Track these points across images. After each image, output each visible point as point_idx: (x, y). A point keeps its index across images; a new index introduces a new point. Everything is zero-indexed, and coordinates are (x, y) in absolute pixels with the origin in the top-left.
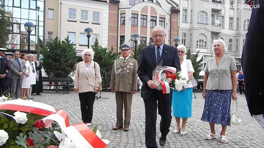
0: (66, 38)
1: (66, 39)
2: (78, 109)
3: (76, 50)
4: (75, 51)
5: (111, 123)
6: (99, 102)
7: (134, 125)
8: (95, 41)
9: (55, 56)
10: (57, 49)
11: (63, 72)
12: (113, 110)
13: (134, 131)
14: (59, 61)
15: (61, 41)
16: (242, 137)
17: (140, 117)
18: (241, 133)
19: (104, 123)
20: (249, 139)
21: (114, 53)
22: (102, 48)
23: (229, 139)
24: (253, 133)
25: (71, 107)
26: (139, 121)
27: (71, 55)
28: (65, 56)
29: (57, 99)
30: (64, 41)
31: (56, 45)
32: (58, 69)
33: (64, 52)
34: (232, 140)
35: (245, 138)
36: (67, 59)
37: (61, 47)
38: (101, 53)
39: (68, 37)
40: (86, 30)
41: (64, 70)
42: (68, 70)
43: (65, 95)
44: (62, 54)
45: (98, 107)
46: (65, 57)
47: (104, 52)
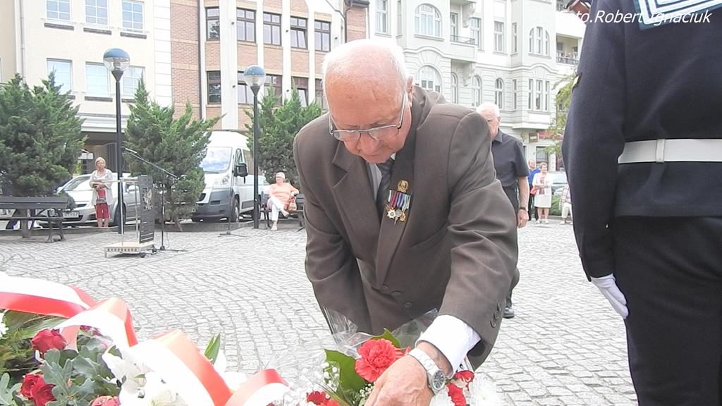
0: (47, 79)
1: (45, 83)
2: (100, 286)
3: (79, 112)
4: (76, 116)
5: (206, 321)
6: (160, 262)
7: (271, 320)
8: (137, 88)
9: (13, 133)
10: (21, 112)
11: (41, 180)
12: (206, 284)
13: (271, 336)
14: (29, 147)
15: (33, 88)
16: (543, 330)
17: (282, 299)
18: (539, 320)
19: (186, 322)
20: (560, 332)
21: (194, 122)
22: (159, 107)
23: (513, 337)
24: (566, 317)
25: (78, 281)
26: (281, 309)
27: (63, 129)
28: (45, 132)
29: (31, 260)
30: (42, 89)
31: (17, 99)
32: (27, 171)
33: (43, 120)
34: (521, 339)
35: (551, 331)
36: (52, 139)
37: (32, 105)
38: (157, 123)
39: (52, 76)
40: (107, 56)
41: (46, 173)
42: (57, 173)
43: (56, 247)
44: (38, 125)
45: (162, 278)
46: (48, 134)
47: (165, 120)
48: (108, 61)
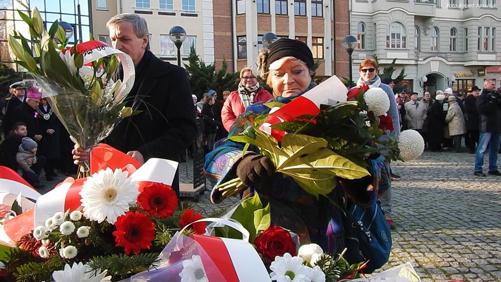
8: (191, 52)
21: (228, 74)
22: (205, 65)
38: (204, 77)
40: (172, 32)
47: (209, 74)
48: (172, 35)
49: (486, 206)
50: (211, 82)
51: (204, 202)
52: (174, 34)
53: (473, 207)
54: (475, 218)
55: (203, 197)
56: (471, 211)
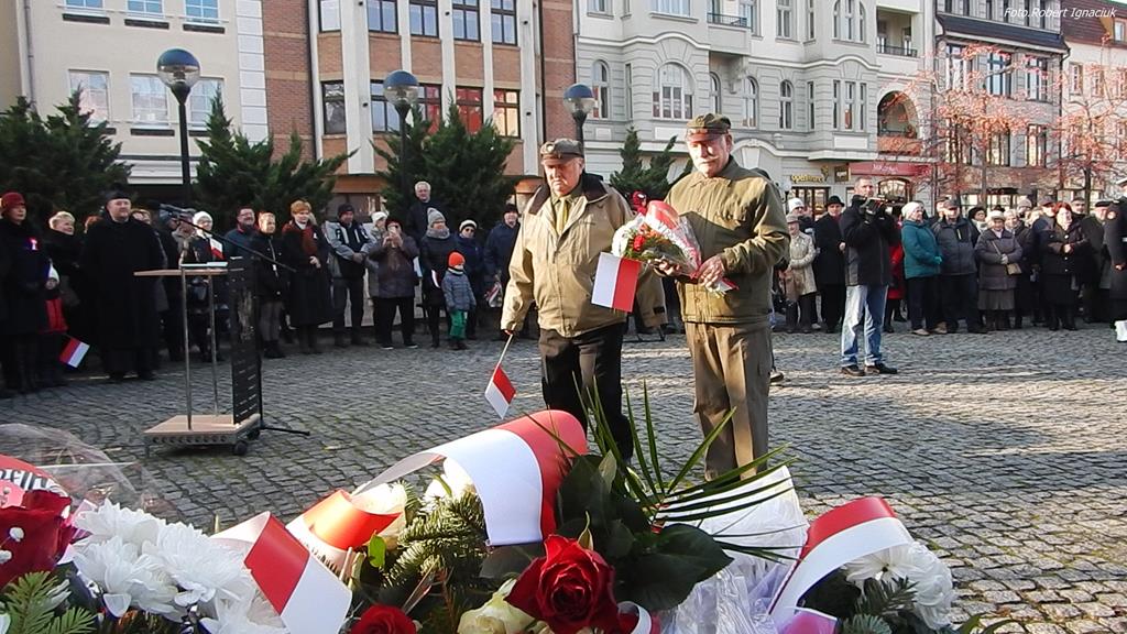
0: (67, 104)
3: (122, 153)
4: (118, 161)
8: (210, 112)
10: (30, 160)
15: (46, 120)
21: (305, 166)
22: (246, 142)
30: (62, 119)
31: (22, 140)
36: (81, 203)
37: (46, 148)
38: (247, 169)
39: (76, 99)
40: (162, 64)
44: (58, 179)
47: (259, 164)
48: (165, 71)
49: (866, 431)
50: (263, 182)
51: (259, 454)
52: (170, 68)
53: (842, 434)
54: (847, 454)
55: (256, 445)
56: (838, 441)
